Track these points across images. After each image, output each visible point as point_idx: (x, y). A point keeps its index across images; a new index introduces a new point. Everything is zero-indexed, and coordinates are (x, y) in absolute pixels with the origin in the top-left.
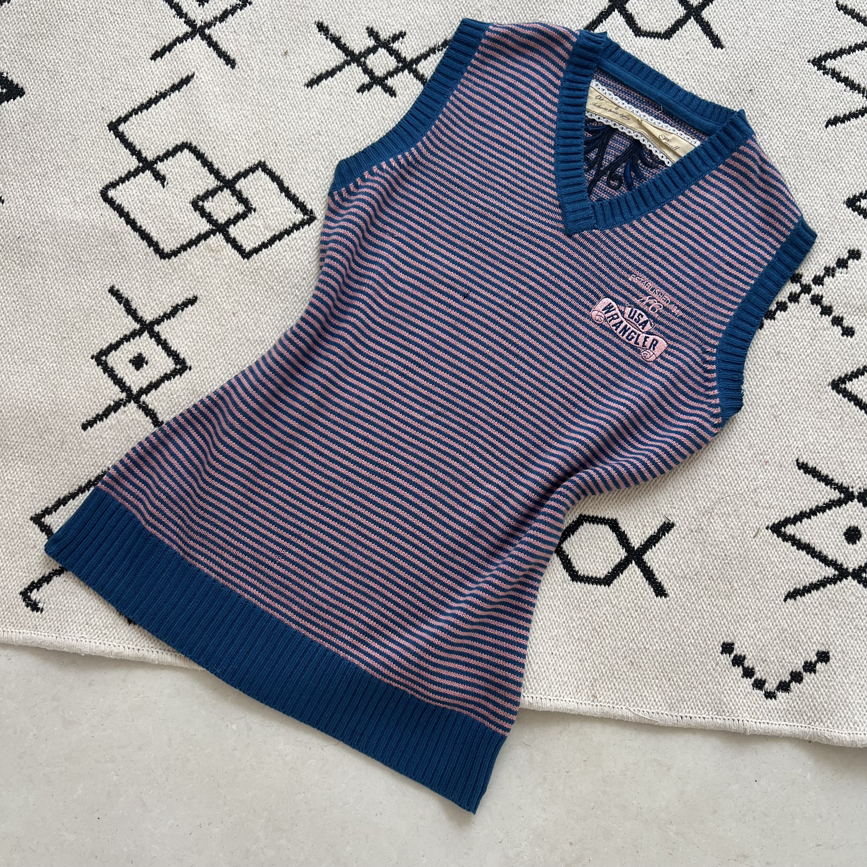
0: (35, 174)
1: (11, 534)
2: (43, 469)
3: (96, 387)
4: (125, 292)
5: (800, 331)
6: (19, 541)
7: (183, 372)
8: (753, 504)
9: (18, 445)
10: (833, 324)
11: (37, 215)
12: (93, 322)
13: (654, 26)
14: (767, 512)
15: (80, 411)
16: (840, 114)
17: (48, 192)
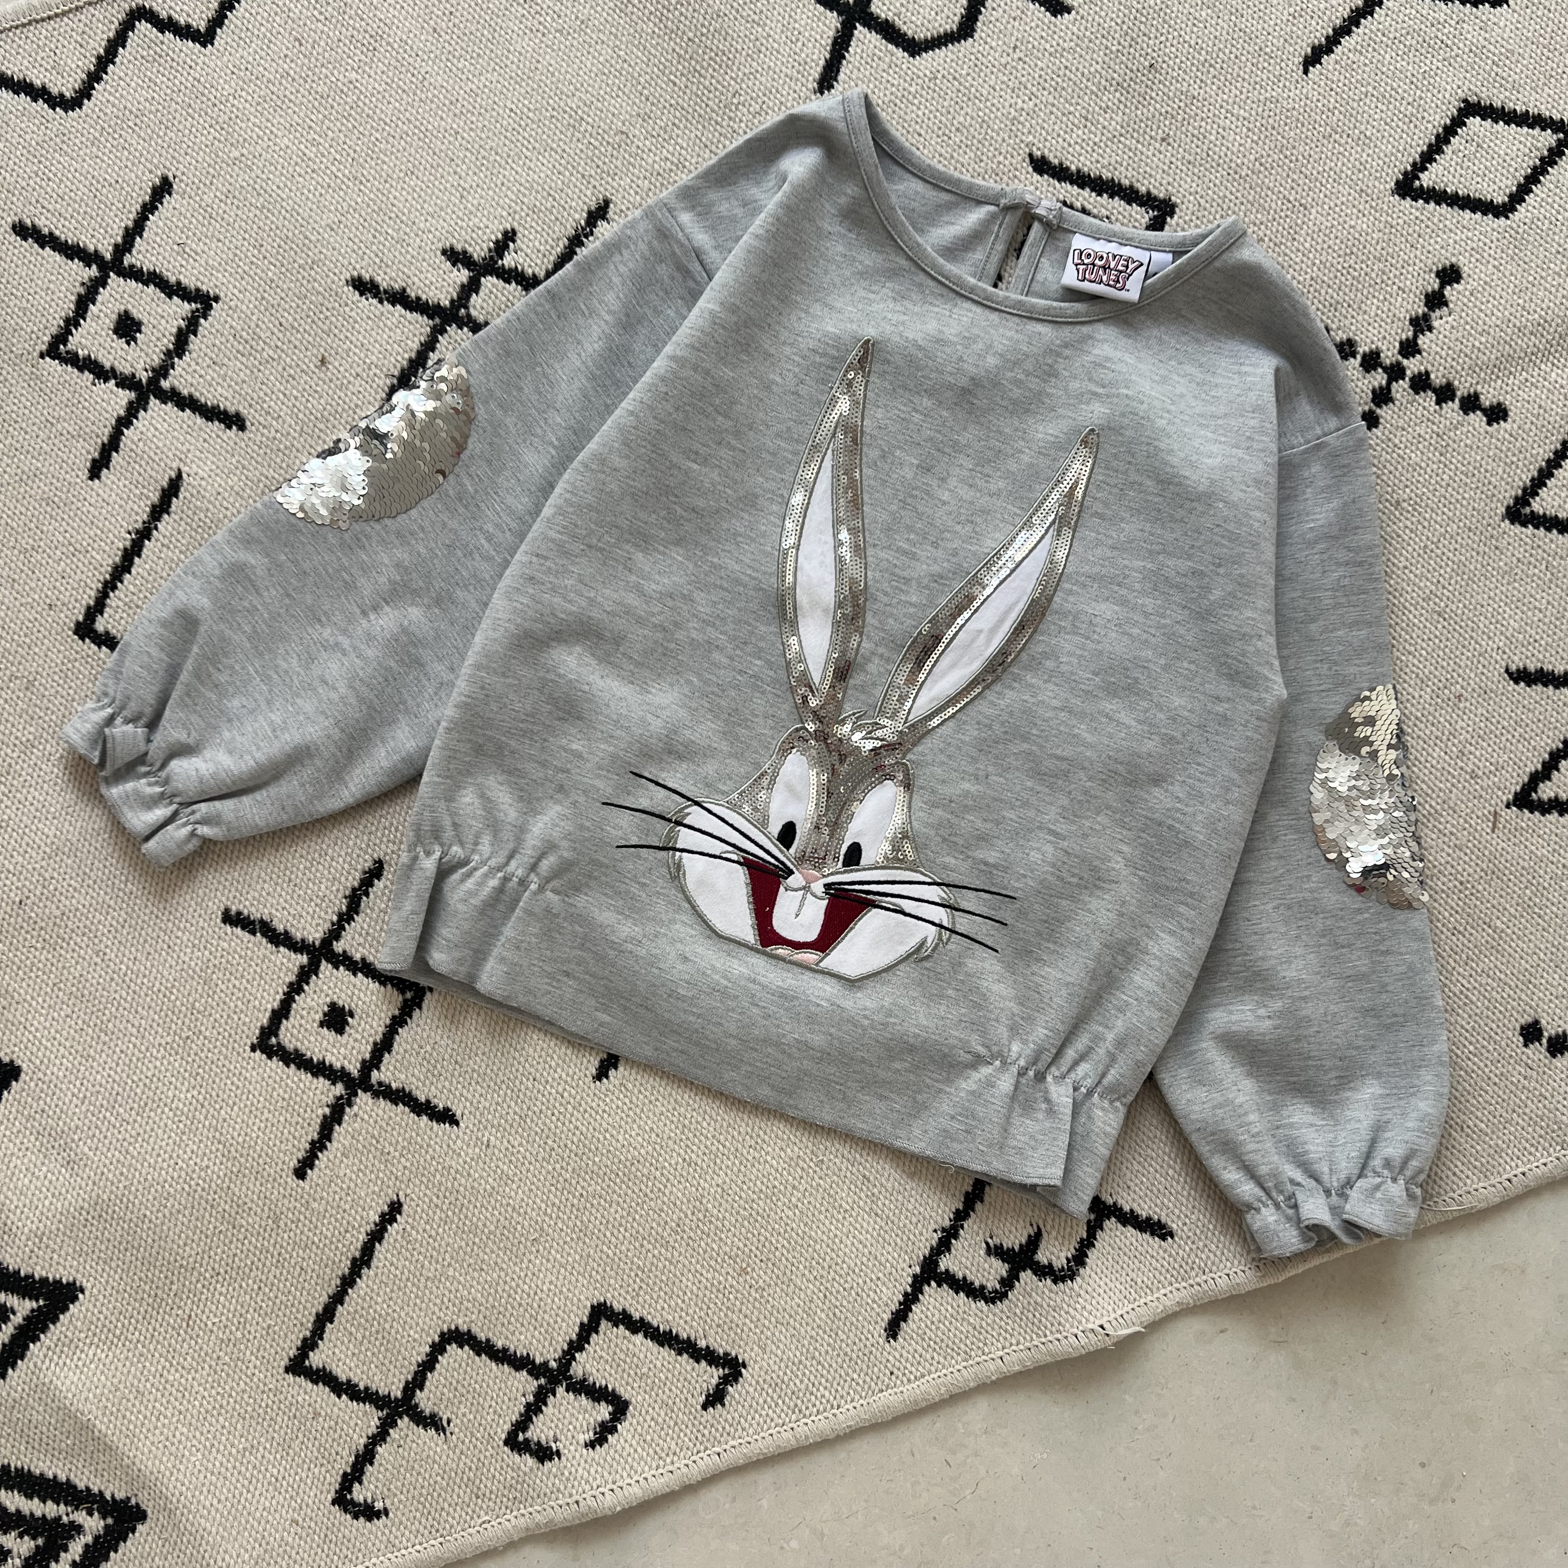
1: (266, 1413)
2: (264, 1278)
3: (286, 1096)
4: (253, 910)
5: (1418, 449)
6: (286, 1418)
7: (422, 1000)
8: (1468, 777)
9: (202, 1258)
10: (1466, 413)
11: (32, 848)
12: (224, 987)
13: (937, 25)
14: (1496, 779)
15: (280, 1151)
16: (1319, 40)
17: (30, 798)
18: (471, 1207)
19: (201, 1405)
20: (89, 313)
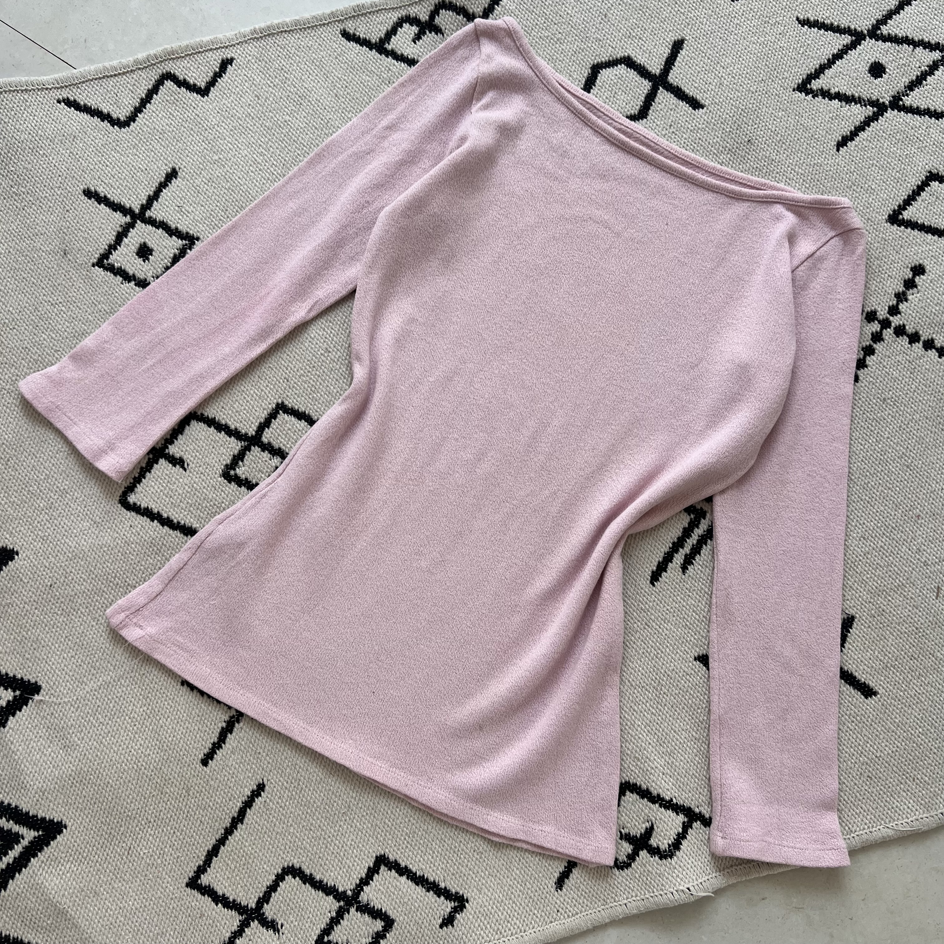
0: (40, 509)
1: (172, 912)
2: (177, 826)
3: (200, 714)
5: (897, 369)
6: (184, 916)
8: (922, 565)
9: (141, 812)
10: (926, 350)
11: (61, 554)
14: (939, 567)
15: (193, 748)
16: (846, 133)
17: (62, 523)
18: (307, 790)
19: (133, 904)
20: (123, 243)
